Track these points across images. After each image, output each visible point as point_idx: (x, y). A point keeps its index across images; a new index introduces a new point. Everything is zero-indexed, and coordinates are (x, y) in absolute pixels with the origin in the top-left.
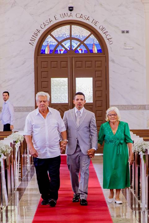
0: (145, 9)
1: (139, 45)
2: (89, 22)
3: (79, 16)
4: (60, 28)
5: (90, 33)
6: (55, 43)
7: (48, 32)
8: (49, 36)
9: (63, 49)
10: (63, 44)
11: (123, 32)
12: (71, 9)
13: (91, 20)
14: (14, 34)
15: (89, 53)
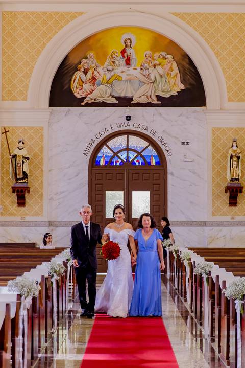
0: (206, 120)
1: (200, 157)
2: (147, 133)
3: (136, 125)
4: (116, 139)
5: (148, 144)
6: (110, 154)
7: (104, 142)
8: (105, 146)
9: (119, 160)
10: (119, 155)
11: (183, 143)
12: (128, 118)
13: (149, 130)
14: (68, 144)
15: (147, 164)
